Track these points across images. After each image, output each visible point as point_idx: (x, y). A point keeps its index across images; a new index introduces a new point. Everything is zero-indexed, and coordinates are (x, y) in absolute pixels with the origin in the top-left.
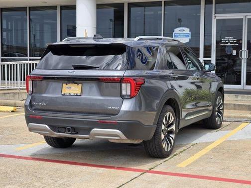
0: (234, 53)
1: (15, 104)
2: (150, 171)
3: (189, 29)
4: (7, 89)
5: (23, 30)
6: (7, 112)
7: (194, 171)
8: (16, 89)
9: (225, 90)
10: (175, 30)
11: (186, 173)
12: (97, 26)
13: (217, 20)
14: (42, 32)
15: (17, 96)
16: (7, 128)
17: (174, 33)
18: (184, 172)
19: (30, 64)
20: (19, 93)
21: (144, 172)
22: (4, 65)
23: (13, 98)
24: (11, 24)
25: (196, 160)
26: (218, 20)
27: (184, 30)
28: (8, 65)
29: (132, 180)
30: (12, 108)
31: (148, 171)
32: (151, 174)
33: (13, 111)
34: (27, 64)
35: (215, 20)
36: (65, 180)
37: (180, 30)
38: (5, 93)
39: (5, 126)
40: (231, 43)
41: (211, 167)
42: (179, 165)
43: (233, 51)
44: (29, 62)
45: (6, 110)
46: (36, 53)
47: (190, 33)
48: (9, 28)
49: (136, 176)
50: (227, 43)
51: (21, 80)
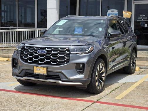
0: (146, 25)
1: (9, 56)
2: (97, 101)
3: (117, 11)
4: (4, 47)
5: (14, 12)
6: (4, 61)
7: (127, 102)
8: (9, 47)
9: (138, 49)
10: (109, 11)
11: (122, 103)
12: (60, 8)
14: (25, 13)
15: (10, 51)
16: (3, 72)
17: (108, 13)
18: (120, 103)
19: (18, 32)
20: (11, 49)
21: (93, 102)
22: (2, 32)
23: (7, 53)
24: (7, 8)
25: (127, 94)
26: (136, 5)
27: (114, 11)
28: (4, 32)
29: (86, 108)
30: (7, 59)
31: (96, 102)
32: (98, 104)
33: (7, 61)
34: (16, 32)
35: (134, 5)
36: (41, 108)
37: (111, 11)
38: (2, 50)
39: (2, 70)
40: (144, 19)
41: (138, 99)
42: (116, 98)
44: (17, 30)
45: (3, 60)
46: (22, 25)
47: (118, 13)
48: (6, 10)
49: (88, 105)
50: (141, 19)
51: (13, 42)
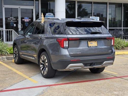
0: (15, 25)
13: (5, 8)
35: (4, 8)
40: (13, 20)
43: (14, 24)
50: (11, 20)
